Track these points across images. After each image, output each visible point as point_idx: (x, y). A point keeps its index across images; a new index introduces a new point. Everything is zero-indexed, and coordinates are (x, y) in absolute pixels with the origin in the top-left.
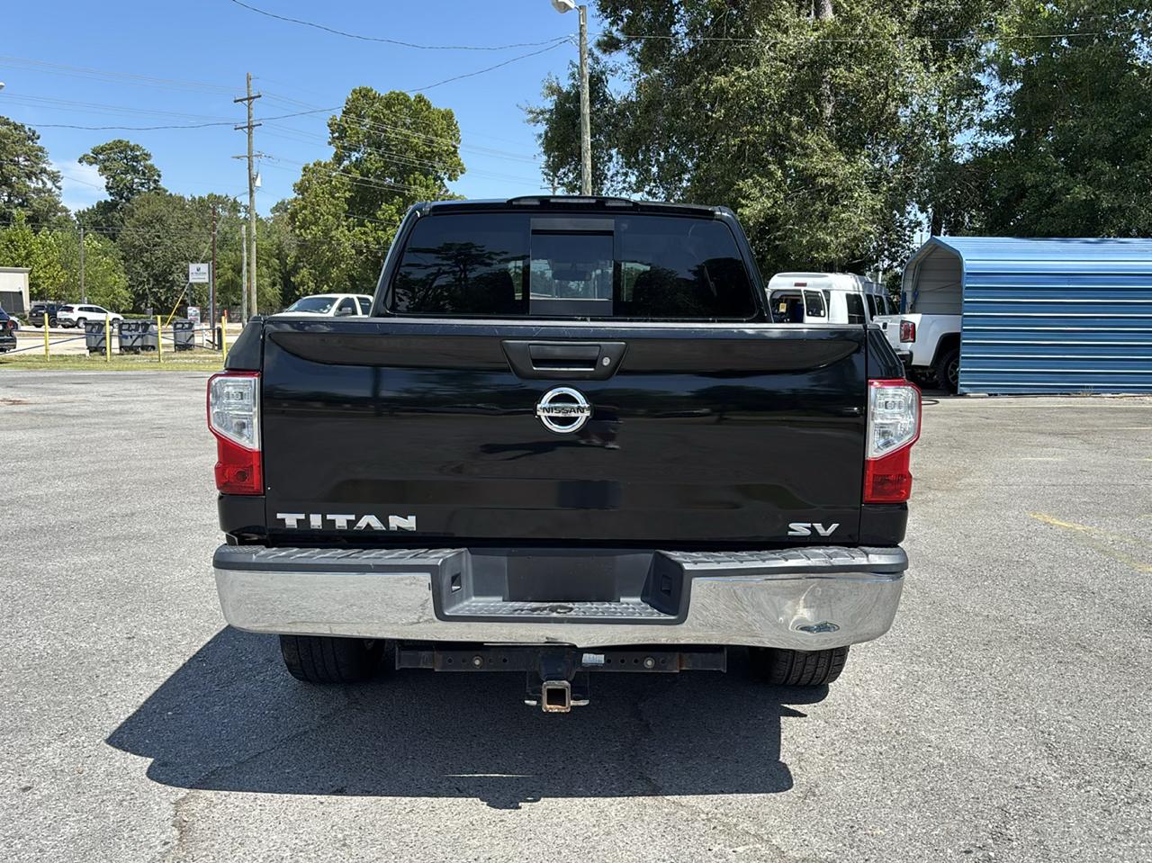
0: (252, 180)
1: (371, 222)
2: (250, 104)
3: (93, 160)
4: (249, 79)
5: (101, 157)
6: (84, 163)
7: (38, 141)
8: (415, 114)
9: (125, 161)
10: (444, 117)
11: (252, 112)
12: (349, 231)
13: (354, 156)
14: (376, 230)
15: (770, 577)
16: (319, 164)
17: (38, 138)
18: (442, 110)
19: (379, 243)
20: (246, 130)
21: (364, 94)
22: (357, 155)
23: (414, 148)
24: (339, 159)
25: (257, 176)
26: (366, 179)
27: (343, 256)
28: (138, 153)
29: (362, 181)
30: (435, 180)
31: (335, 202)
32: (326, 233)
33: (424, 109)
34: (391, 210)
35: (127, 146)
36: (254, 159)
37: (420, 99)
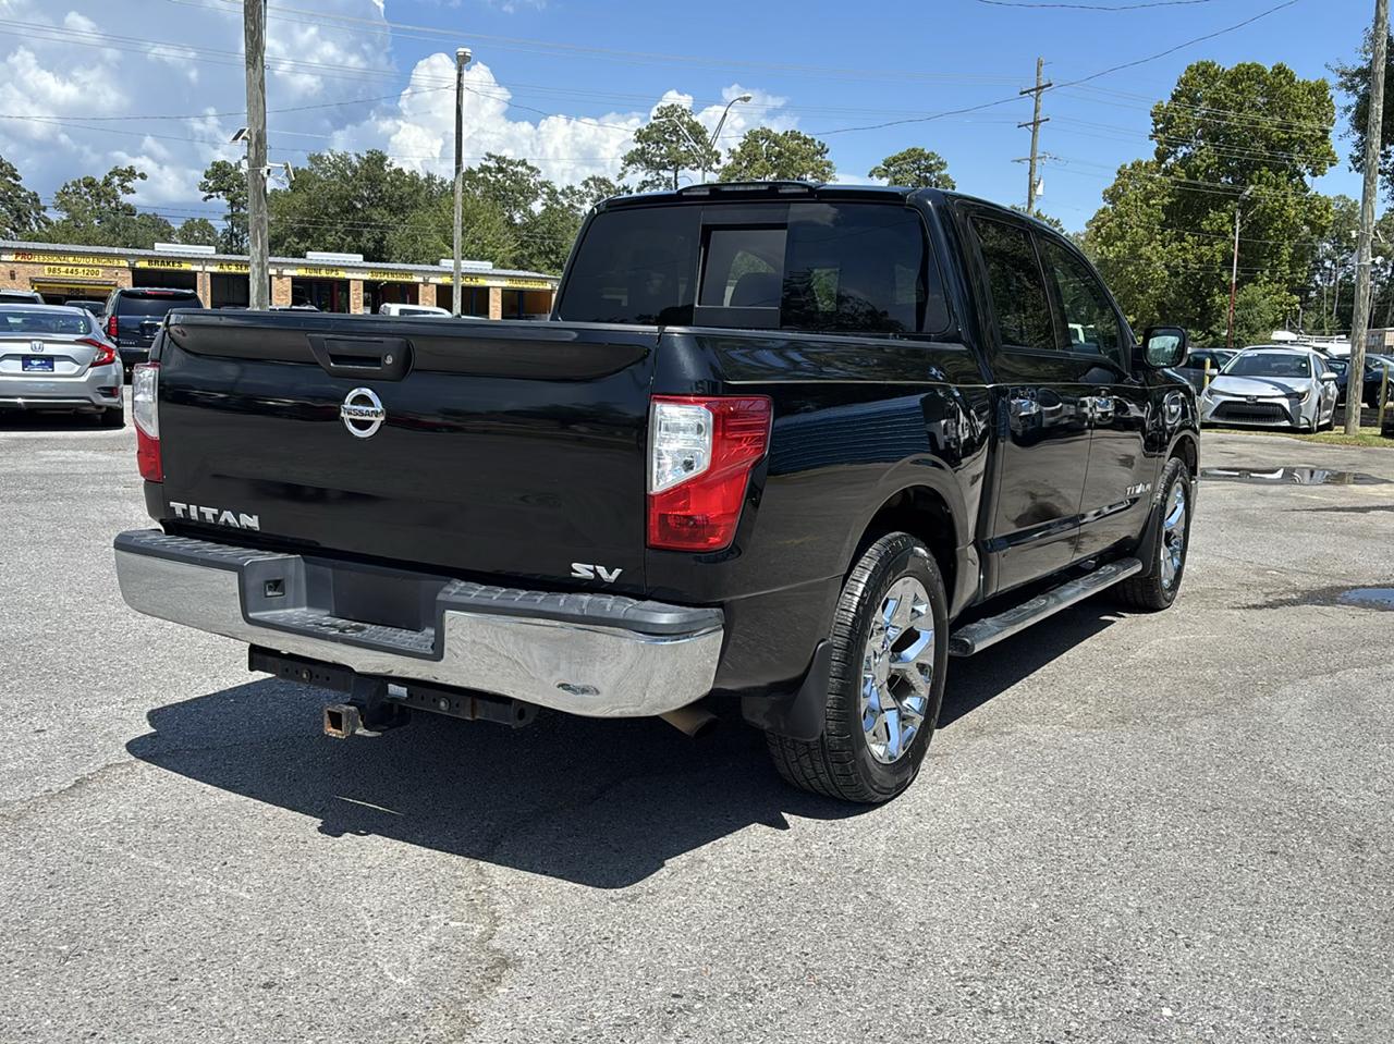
0: (1032, 187)
1: (1193, 236)
2: (1038, 95)
3: (883, 173)
4: (1040, 64)
5: (892, 169)
6: (875, 177)
7: (826, 155)
8: (1270, 92)
9: (917, 172)
10: (1312, 91)
11: (1040, 104)
12: (1164, 247)
13: (1182, 151)
14: (1200, 244)
15: (524, 620)
16: (1139, 164)
17: (827, 152)
18: (1313, 82)
19: (1201, 262)
20: (1031, 127)
21: (1204, 72)
22: (1185, 150)
23: (1266, 137)
24: (1161, 156)
25: (1039, 182)
26: (1193, 182)
27: (1152, 280)
28: (932, 162)
29: (1187, 185)
30: (1291, 177)
31: (1149, 211)
32: (1133, 250)
33: (1284, 82)
34: (1221, 218)
35: (921, 155)
36: (1038, 162)
37: (1280, 70)
